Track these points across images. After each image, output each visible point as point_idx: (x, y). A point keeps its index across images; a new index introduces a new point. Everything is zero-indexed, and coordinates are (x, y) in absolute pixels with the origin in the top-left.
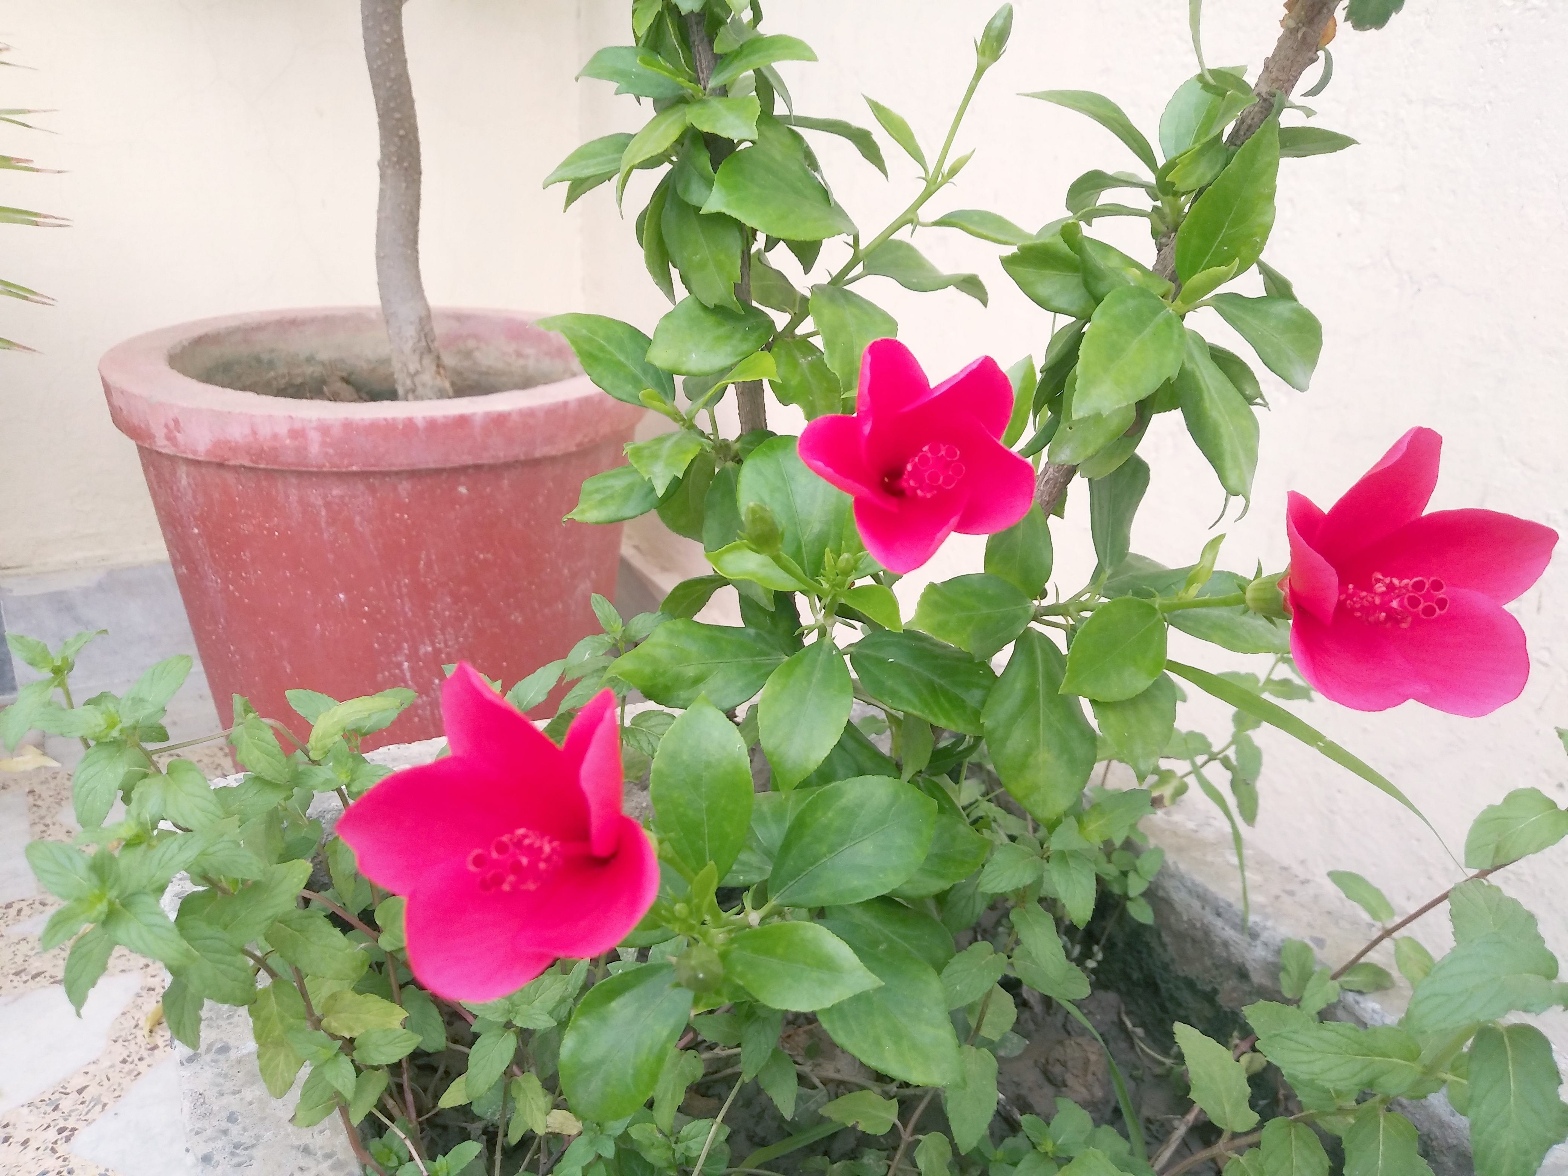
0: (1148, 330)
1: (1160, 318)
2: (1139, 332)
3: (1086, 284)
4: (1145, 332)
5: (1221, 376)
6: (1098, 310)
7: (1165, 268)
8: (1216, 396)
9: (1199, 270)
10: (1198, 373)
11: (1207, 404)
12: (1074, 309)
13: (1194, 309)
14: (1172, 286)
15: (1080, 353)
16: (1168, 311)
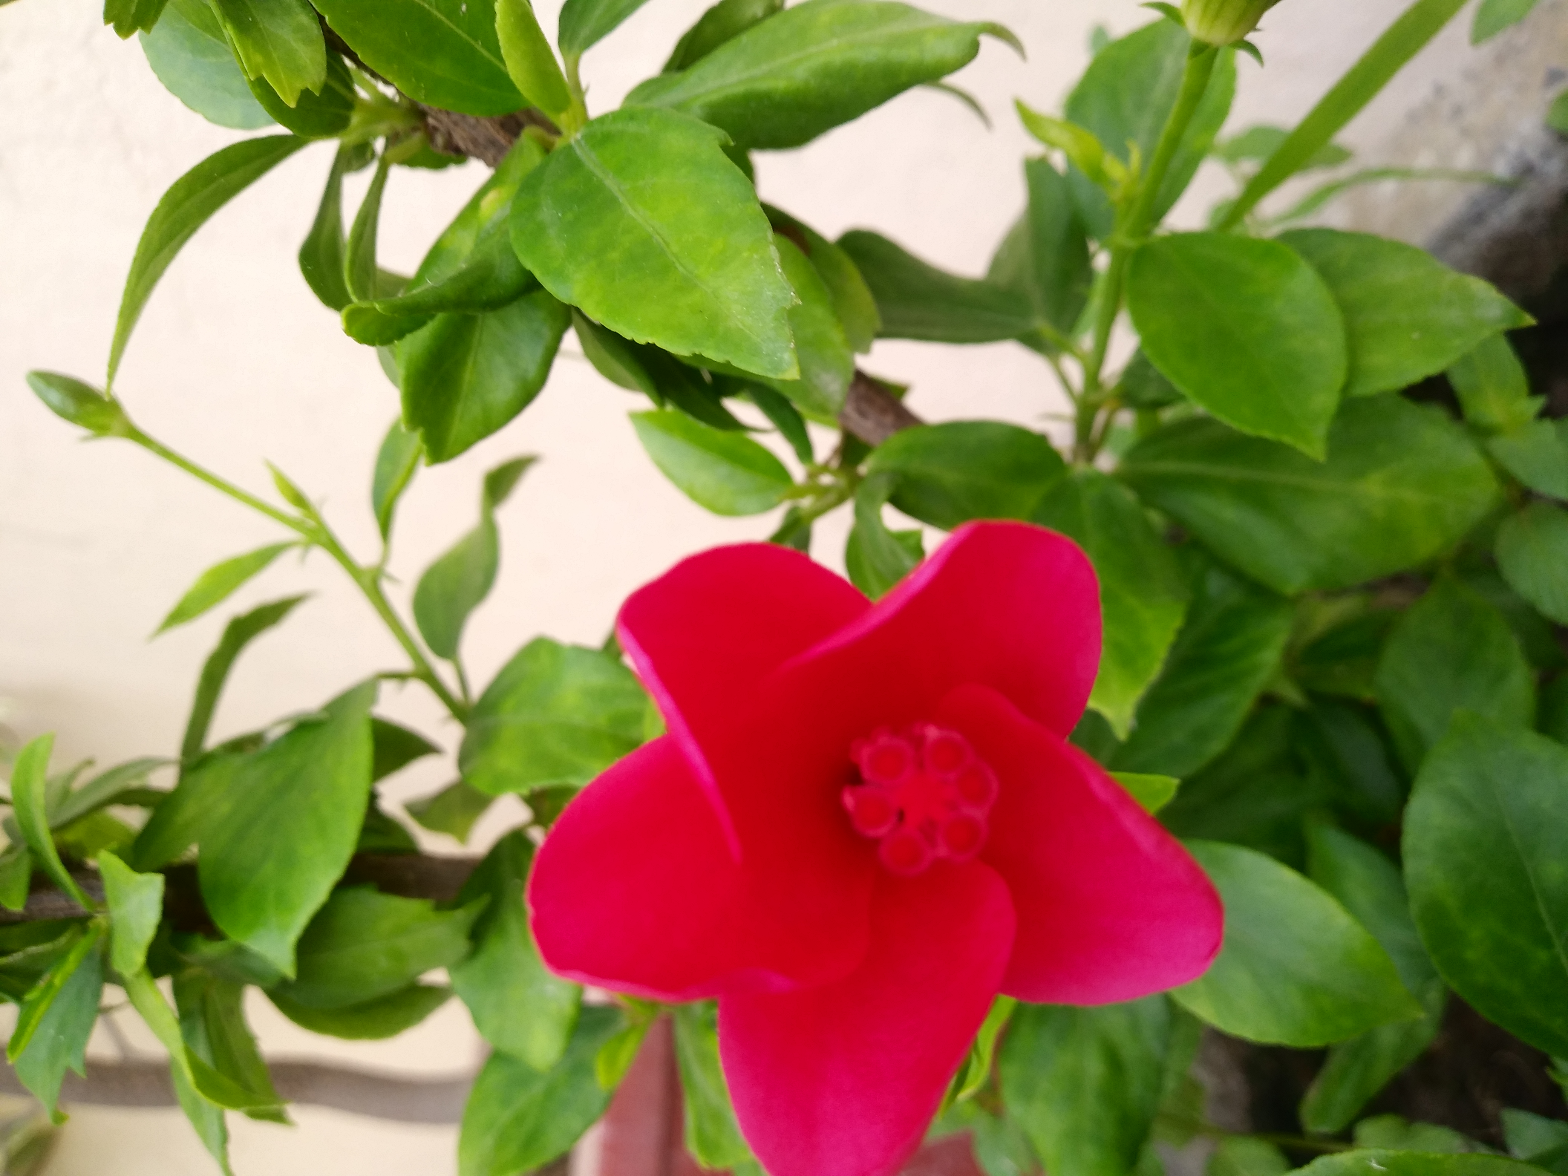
0: (610, 182)
1: (590, 159)
2: (612, 202)
3: (495, 304)
4: (615, 189)
5: (723, 54)
6: (549, 285)
7: (493, 143)
8: (765, 68)
9: (501, 66)
10: (714, 97)
11: (779, 85)
12: (547, 334)
13: (579, 92)
14: (529, 135)
15: (641, 340)
16: (577, 141)
